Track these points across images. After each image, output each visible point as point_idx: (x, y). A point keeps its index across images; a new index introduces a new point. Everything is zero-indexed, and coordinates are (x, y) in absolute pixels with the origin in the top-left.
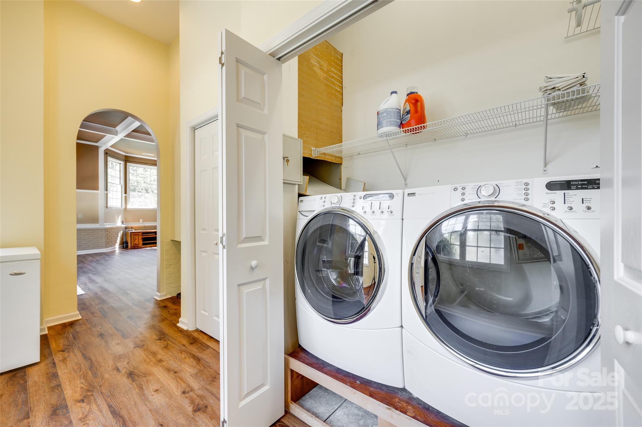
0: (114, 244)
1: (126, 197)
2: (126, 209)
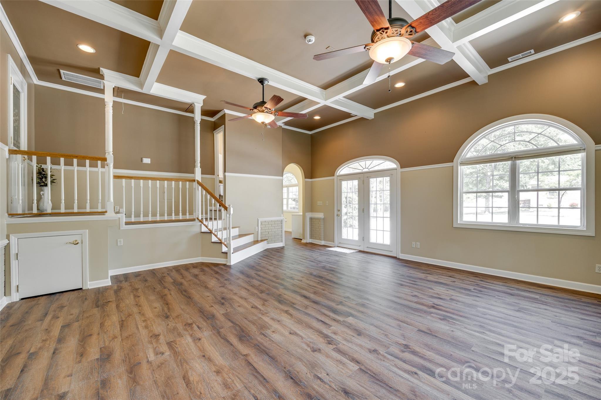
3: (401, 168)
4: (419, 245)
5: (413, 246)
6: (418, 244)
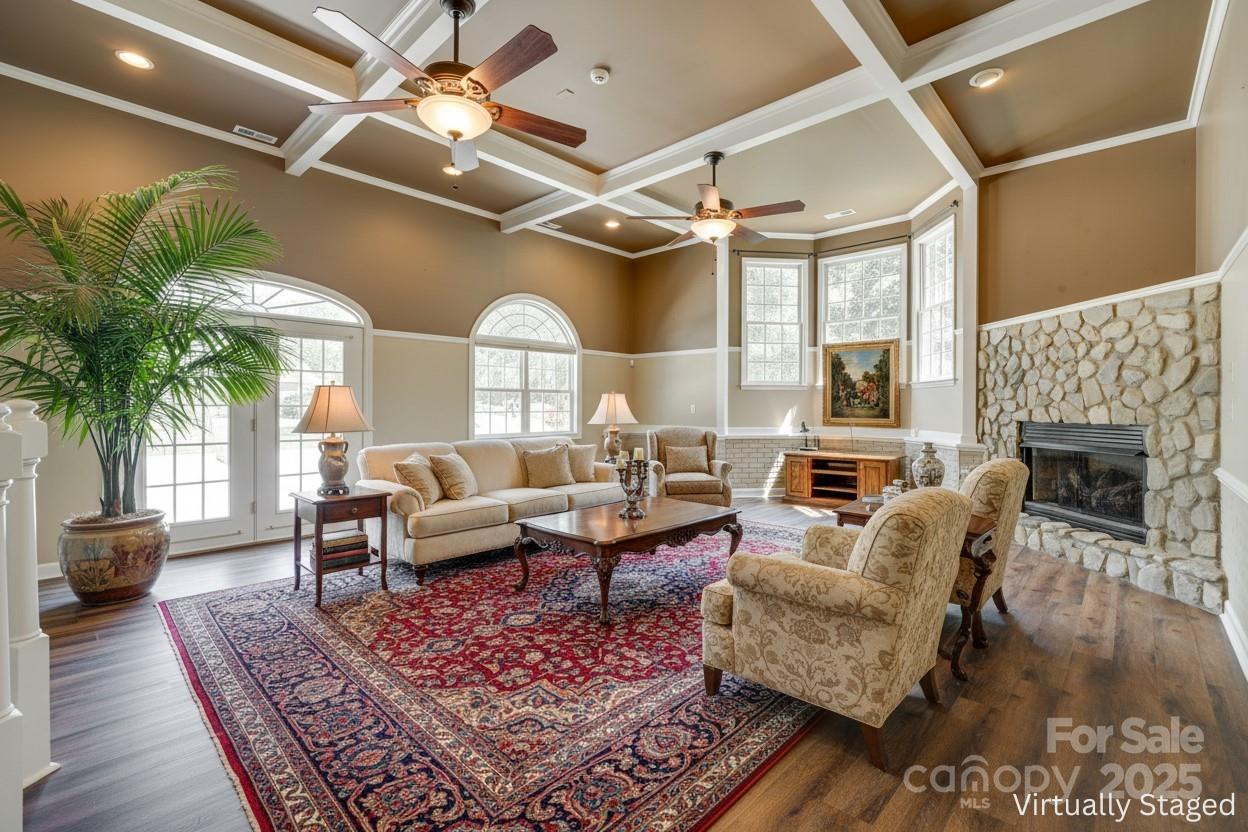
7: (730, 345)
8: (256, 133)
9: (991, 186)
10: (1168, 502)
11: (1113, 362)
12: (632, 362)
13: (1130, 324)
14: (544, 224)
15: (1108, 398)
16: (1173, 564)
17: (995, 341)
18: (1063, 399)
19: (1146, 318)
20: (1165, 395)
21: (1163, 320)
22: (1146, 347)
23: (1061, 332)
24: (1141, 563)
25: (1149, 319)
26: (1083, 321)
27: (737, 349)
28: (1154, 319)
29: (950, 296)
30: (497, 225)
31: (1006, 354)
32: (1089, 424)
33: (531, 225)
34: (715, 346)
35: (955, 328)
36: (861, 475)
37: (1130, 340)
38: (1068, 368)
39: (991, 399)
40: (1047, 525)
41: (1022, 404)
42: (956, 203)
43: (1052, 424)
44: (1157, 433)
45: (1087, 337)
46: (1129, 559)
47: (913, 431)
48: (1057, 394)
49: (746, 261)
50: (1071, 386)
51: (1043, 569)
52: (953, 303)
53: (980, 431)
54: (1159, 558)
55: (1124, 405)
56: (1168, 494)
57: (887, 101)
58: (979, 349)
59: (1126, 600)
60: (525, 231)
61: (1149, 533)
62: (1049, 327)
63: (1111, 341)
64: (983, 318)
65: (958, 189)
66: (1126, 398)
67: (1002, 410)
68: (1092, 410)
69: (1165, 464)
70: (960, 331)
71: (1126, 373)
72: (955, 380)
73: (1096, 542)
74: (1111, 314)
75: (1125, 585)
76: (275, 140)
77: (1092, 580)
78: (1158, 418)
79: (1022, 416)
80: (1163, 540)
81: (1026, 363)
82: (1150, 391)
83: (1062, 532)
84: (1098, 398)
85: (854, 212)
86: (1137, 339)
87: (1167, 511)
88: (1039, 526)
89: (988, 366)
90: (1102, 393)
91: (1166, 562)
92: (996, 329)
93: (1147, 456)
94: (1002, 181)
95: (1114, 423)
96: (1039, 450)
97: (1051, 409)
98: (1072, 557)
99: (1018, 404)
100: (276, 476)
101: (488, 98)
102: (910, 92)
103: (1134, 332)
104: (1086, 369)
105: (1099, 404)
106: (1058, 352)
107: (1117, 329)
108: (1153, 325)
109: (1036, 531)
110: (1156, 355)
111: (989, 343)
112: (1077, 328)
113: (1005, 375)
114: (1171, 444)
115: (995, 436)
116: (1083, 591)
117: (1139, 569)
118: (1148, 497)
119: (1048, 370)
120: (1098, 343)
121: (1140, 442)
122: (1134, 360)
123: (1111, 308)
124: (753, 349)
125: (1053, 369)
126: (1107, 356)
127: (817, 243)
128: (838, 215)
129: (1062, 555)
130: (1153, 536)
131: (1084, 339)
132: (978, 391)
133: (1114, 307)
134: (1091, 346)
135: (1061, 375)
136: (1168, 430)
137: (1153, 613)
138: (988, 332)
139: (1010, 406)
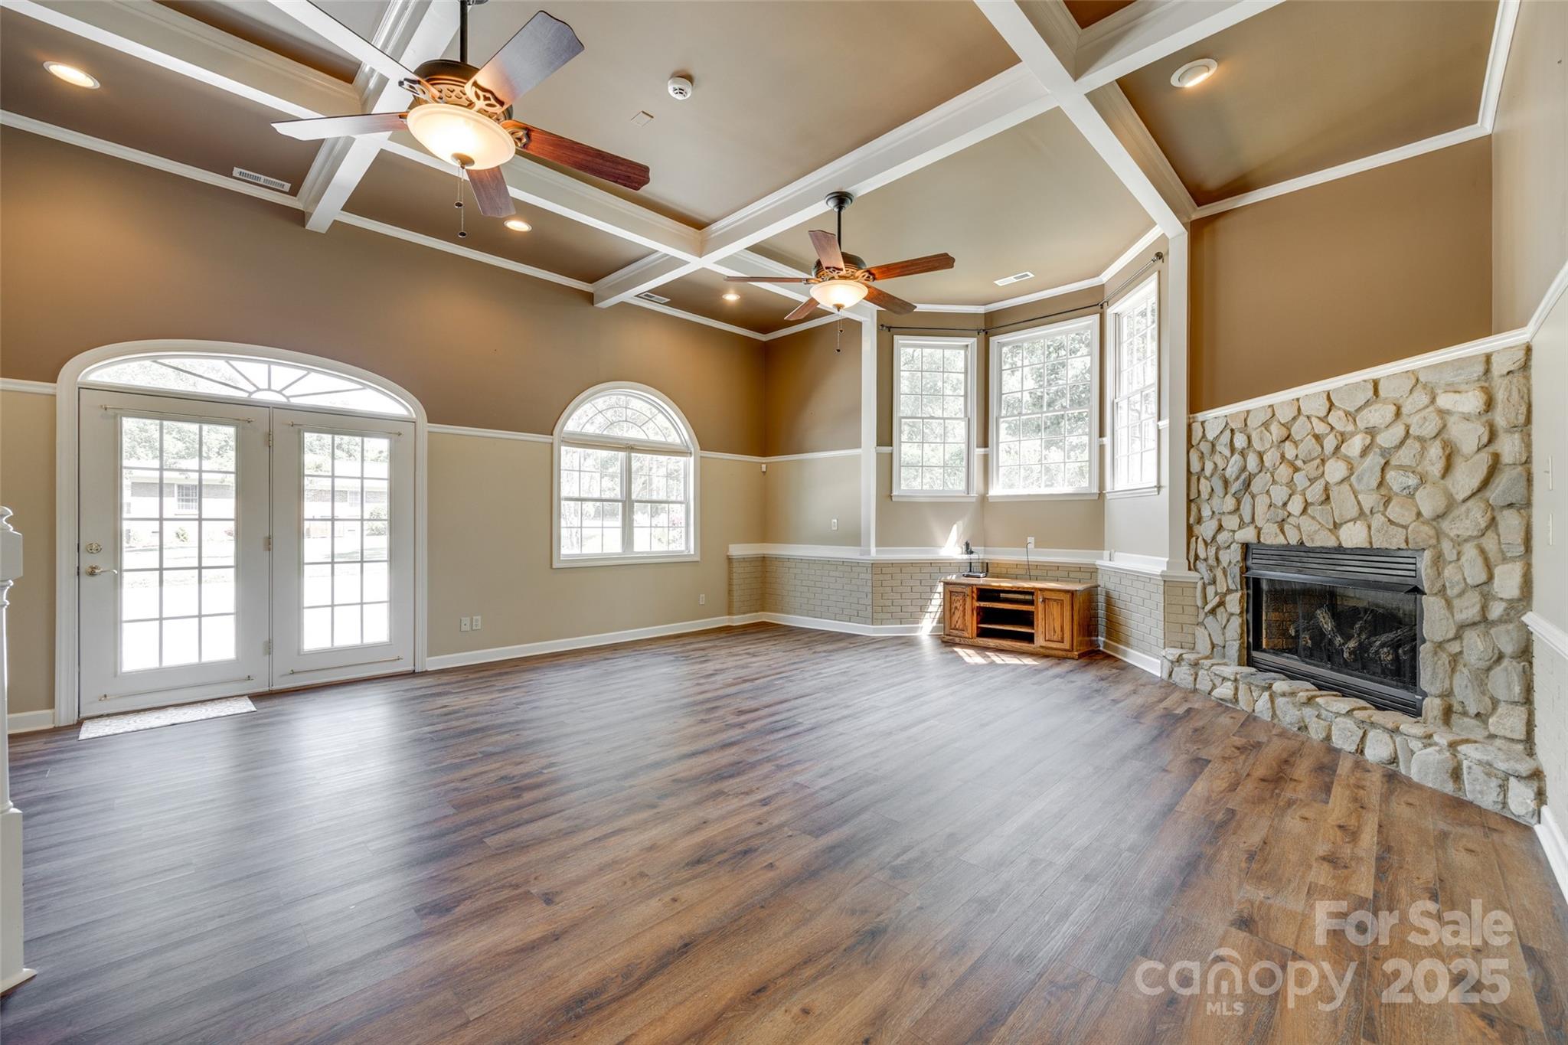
0: (915, 618)
1: (986, 459)
2: (984, 498)
3: (429, 422)
4: (480, 623)
5: (464, 628)
6: (477, 620)
7: (879, 444)
8: (263, 177)
9: (1207, 230)
10: (1455, 659)
11: (1374, 460)
12: (764, 466)
13: (1399, 409)
14: (647, 296)
15: (1368, 512)
16: (1462, 748)
17: (1210, 436)
18: (1304, 511)
19: (1421, 398)
20: (1451, 505)
21: (1444, 401)
22: (1421, 439)
23: (1302, 419)
24: (1415, 745)
25: (1426, 400)
26: (1332, 405)
27: (886, 449)
28: (1433, 401)
29: (1152, 376)
30: (590, 298)
31: (1227, 453)
32: (1340, 546)
33: (629, 296)
34: (860, 447)
35: (1159, 419)
36: (1039, 610)
37: (1398, 431)
38: (1311, 468)
39: (1206, 512)
40: (1281, 685)
41: (1247, 519)
42: (1159, 256)
43: (1288, 547)
44: (1438, 560)
45: (1339, 427)
46: (1398, 739)
47: (1106, 553)
48: (1296, 506)
49: (899, 340)
50: (1315, 493)
51: (1275, 749)
52: (1155, 388)
53: (1192, 553)
54: (1442, 739)
55: (1389, 520)
56: (1455, 647)
57: (1058, 111)
58: (1190, 445)
59: (1393, 798)
60: (623, 305)
61: (1427, 701)
62: (1284, 415)
63: (1372, 432)
64: (1195, 404)
65: (1163, 238)
66: (1394, 511)
67: (1220, 528)
68: (1344, 527)
69: (1449, 604)
70: (1165, 423)
71: (1391, 475)
72: (1159, 487)
73: (1349, 713)
74: (1371, 393)
75: (1393, 778)
76: (287, 186)
77: (1345, 766)
78: (1438, 539)
79: (1248, 535)
80: (1448, 713)
81: (1252, 463)
82: (1428, 502)
83: (1303, 696)
84: (1354, 512)
85: (1032, 276)
86: (1408, 428)
87: (1453, 670)
88: (1270, 687)
89: (1203, 469)
90: (1359, 503)
91: (1453, 745)
92: (1214, 418)
93: (1423, 593)
94: (1221, 223)
95: (1374, 547)
96: (1271, 581)
97: (1286, 527)
98: (1316, 733)
99: (1241, 519)
100: (299, 608)
101: (508, 114)
102: (1088, 95)
103: (1405, 419)
104: (1335, 470)
105: (1354, 520)
106: (1297, 447)
107: (1378, 415)
108: (1431, 408)
109: (1266, 695)
110: (1435, 451)
111: (1204, 436)
112: (1323, 414)
113: (1226, 483)
114: (1458, 577)
115: (1212, 561)
116: (1332, 783)
117: (1412, 752)
118: (1424, 651)
119: (1284, 471)
120: (1353, 434)
121: (1413, 574)
122: (1404, 456)
123: (1371, 386)
124: (907, 450)
125: (1291, 470)
126: (1364, 452)
127: (989, 316)
128: (1011, 280)
129: (1303, 728)
130: (1432, 706)
131: (1332, 428)
132: (1189, 501)
133: (1376, 384)
134: (1343, 438)
135: (1300, 479)
136: (1455, 557)
137: (1435, 823)
138: (1203, 423)
139: (1231, 522)
